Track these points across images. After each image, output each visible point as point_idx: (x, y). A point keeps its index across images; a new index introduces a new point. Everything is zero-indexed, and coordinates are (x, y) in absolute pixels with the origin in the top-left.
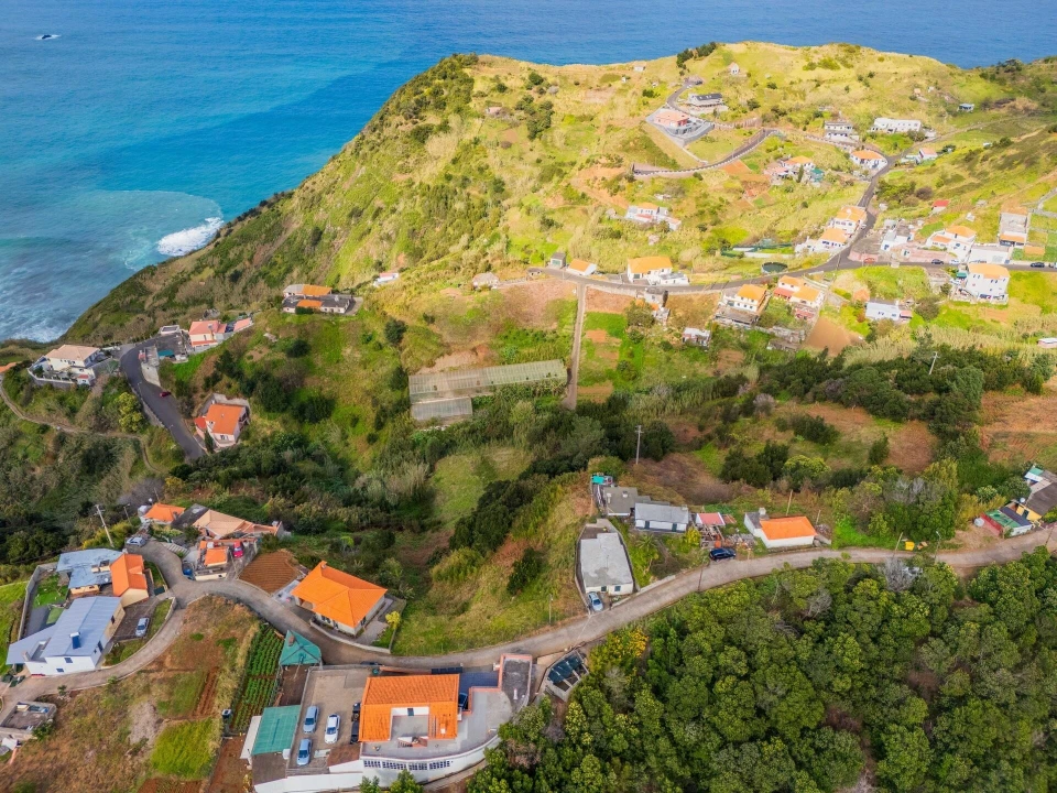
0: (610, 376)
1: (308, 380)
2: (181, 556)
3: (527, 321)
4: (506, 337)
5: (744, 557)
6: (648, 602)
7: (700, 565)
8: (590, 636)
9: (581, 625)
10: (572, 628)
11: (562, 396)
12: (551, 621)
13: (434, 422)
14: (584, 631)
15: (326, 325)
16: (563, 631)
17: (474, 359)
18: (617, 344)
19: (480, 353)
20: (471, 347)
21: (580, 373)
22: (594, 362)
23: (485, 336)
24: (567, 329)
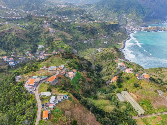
1: (124, 83)
3: (153, 103)
4: (146, 101)
5: (42, 109)
11: (136, 116)
12: (40, 92)
13: (117, 97)
15: (134, 79)
16: (38, 93)
17: (136, 98)
18: (159, 123)
19: (138, 98)
20: (138, 96)
21: (145, 118)
22: (150, 120)
23: (143, 97)
24: (157, 112)
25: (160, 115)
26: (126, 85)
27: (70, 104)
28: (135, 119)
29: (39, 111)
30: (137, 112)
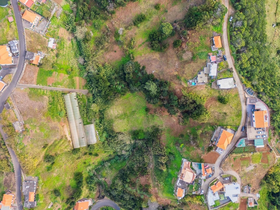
0: (71, 77)
2: (205, 180)
3: (44, 108)
5: (225, 53)
6: (235, 75)
7: (227, 63)
8: (242, 87)
9: (239, 89)
10: (239, 91)
12: (237, 95)
14: (240, 88)
15: (44, 186)
16: (240, 92)
17: (65, 126)
18: (56, 74)
19: (63, 125)
20: (62, 128)
21: (69, 88)
22: (65, 83)
23: (55, 123)
24: (47, 92)
25: (46, 85)
26: (66, 178)
27: (185, 72)
28: (84, 90)
29: (227, 49)
30: (77, 97)
